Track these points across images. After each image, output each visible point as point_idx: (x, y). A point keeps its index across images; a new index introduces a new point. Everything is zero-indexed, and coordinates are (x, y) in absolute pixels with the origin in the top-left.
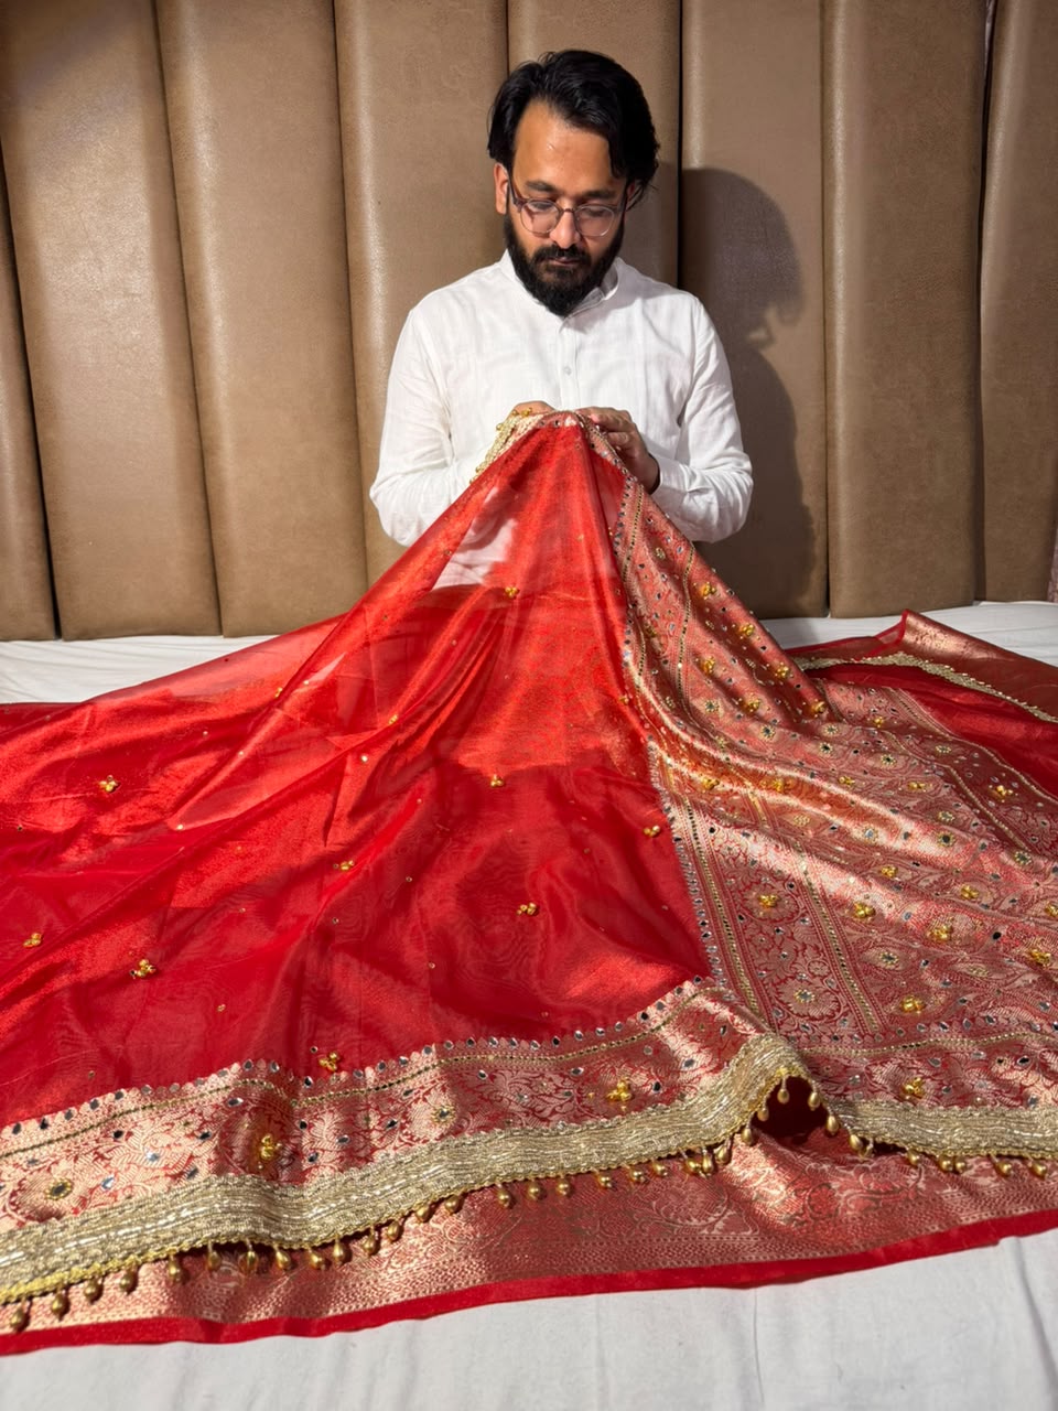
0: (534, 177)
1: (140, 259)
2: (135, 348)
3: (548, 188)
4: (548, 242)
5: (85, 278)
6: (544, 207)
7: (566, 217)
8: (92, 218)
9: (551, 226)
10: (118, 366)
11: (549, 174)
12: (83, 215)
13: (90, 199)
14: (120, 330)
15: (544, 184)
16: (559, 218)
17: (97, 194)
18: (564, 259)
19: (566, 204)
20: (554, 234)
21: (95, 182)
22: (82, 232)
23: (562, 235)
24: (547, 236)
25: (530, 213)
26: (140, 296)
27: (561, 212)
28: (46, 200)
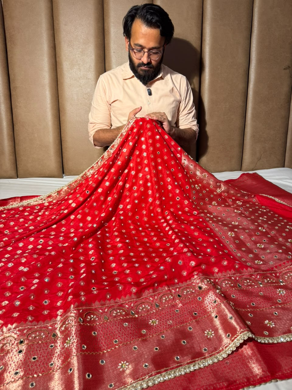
0: (136, 42)
1: (91, 69)
2: (88, 94)
3: (141, 46)
4: (141, 61)
5: (76, 73)
6: (140, 51)
7: (146, 54)
8: (79, 57)
9: (142, 57)
10: (83, 99)
11: (141, 42)
12: (76, 56)
13: (78, 51)
14: (85, 89)
15: (139, 45)
16: (144, 54)
17: (80, 50)
18: (145, 66)
19: (146, 50)
20: (142, 59)
21: (80, 46)
22: (76, 61)
23: (145, 60)
24: (140, 59)
25: (135, 53)
26: (91, 79)
27: (144, 52)
28: (66, 51)
